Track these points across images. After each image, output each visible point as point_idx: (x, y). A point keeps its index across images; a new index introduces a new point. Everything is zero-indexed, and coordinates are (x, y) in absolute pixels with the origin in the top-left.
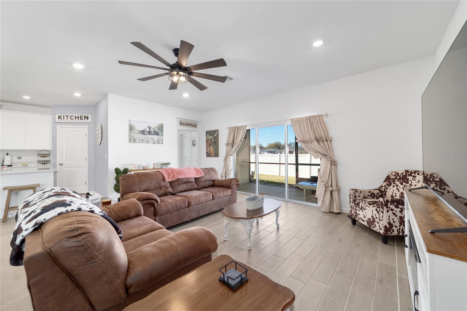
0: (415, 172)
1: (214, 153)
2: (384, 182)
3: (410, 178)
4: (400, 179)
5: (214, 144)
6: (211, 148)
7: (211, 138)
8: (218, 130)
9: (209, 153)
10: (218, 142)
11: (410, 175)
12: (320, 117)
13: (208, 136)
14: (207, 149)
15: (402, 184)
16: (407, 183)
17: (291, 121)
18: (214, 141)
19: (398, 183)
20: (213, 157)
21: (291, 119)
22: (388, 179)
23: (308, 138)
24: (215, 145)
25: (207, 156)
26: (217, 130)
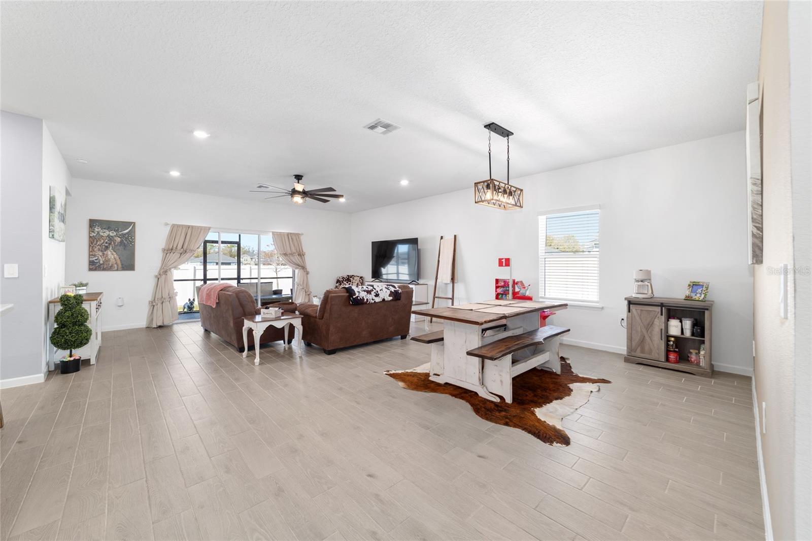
0: (353, 276)
1: (119, 262)
2: (337, 283)
3: (351, 279)
4: (346, 280)
5: (121, 248)
6: (109, 253)
7: (111, 234)
8: (134, 223)
9: (101, 262)
10: (134, 244)
11: (351, 277)
12: (298, 235)
13: (96, 230)
14: (90, 255)
15: (347, 283)
16: (350, 281)
17: (273, 234)
18: (121, 242)
19: (345, 283)
20: (117, 270)
21: (272, 232)
22: (338, 281)
23: (289, 251)
24: (124, 249)
25: (90, 270)
26: (132, 223)
